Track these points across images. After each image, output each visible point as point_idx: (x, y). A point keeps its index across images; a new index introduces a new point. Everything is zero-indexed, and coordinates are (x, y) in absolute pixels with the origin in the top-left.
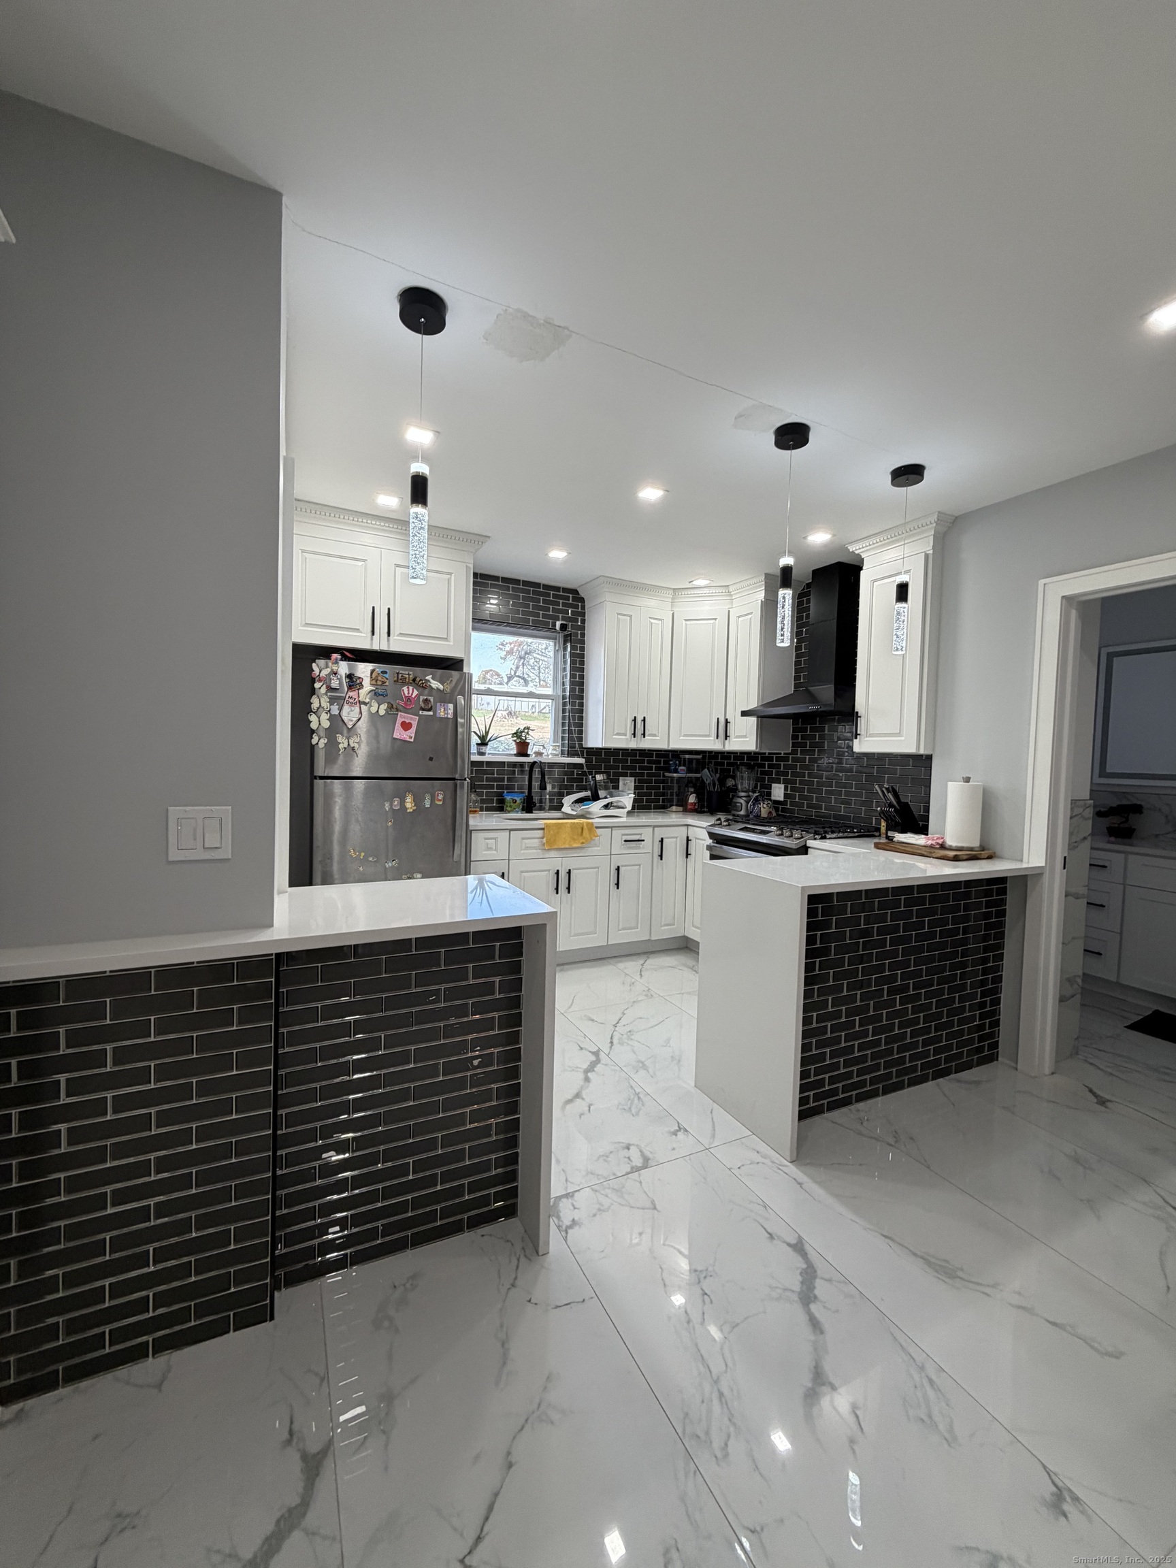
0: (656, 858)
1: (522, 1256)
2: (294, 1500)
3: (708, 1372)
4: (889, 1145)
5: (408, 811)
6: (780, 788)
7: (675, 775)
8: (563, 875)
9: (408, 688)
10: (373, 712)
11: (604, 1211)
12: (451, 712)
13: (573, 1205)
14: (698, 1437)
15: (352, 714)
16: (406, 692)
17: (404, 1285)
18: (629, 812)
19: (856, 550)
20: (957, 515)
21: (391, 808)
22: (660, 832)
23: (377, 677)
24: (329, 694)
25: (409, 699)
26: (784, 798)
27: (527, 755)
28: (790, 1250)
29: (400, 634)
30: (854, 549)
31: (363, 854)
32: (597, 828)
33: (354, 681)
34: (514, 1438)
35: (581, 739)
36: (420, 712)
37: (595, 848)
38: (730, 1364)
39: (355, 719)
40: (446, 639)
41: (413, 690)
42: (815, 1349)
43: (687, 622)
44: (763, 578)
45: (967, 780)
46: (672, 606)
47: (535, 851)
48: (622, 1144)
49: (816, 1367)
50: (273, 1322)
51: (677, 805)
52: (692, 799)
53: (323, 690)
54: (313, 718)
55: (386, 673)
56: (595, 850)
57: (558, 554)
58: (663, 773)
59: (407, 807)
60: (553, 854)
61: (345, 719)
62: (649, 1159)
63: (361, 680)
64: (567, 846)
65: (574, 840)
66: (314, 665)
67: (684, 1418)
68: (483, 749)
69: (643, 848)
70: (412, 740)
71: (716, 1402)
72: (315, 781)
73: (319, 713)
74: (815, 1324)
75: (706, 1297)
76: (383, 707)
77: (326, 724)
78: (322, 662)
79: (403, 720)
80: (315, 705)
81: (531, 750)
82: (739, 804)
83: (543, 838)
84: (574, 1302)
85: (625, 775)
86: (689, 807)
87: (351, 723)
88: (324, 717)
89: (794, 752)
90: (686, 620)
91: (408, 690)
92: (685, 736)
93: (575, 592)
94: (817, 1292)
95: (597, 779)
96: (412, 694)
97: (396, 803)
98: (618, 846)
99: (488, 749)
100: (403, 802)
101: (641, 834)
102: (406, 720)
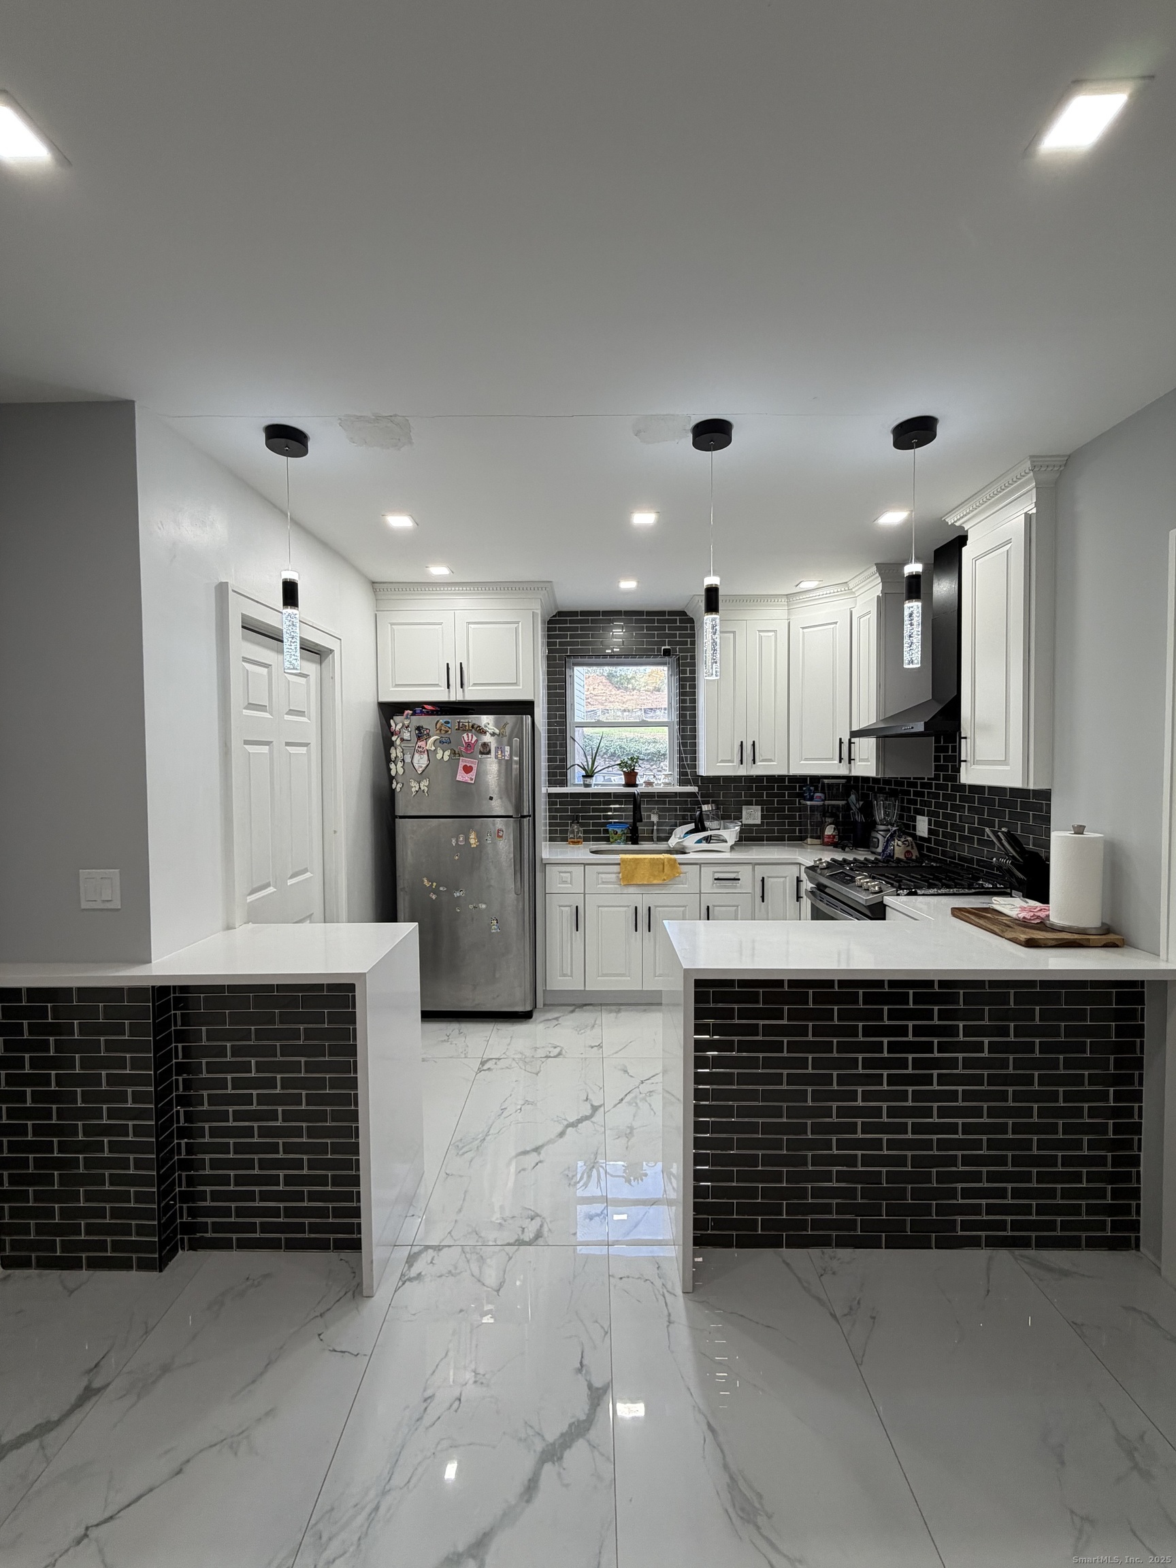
0: (759, 899)
1: (351, 1293)
2: (55, 1417)
3: (388, 1479)
4: (834, 1316)
5: (472, 846)
6: (924, 821)
7: (809, 803)
8: (643, 913)
9: (468, 735)
10: (439, 759)
11: (452, 1275)
12: (507, 754)
13: (433, 1259)
14: (320, 1538)
15: (422, 761)
16: (466, 739)
17: (254, 1280)
18: (732, 848)
19: (955, 522)
20: (1068, 453)
21: (457, 844)
22: (761, 871)
23: (441, 727)
24: (403, 745)
25: (468, 744)
26: (929, 834)
27: (635, 785)
28: (585, 1390)
29: (474, 684)
30: (953, 521)
31: (435, 884)
32: (680, 864)
33: (421, 733)
34: (201, 1451)
35: (694, 767)
36: (480, 756)
37: (682, 886)
38: (411, 1484)
39: (424, 766)
40: (515, 684)
41: (472, 736)
42: (505, 1514)
43: (805, 630)
44: (874, 569)
45: (1079, 830)
46: (789, 614)
47: (612, 886)
48: (530, 1212)
49: (485, 1535)
50: (160, 1273)
51: (811, 837)
52: (829, 831)
53: (398, 742)
54: (392, 766)
55: (448, 723)
56: (681, 887)
57: (628, 585)
58: (799, 800)
59: (471, 842)
60: (632, 890)
61: (416, 766)
62: (541, 1237)
63: (428, 731)
64: (645, 883)
65: (655, 877)
66: (392, 721)
67: (327, 1512)
68: (588, 781)
69: (741, 887)
70: (473, 782)
71: (364, 1514)
72: (396, 819)
73: (396, 762)
74: (531, 1487)
75: (457, 1403)
76: (447, 753)
77: (401, 771)
78: (398, 718)
79: (465, 764)
80: (393, 756)
81: (640, 780)
82: (876, 840)
83: (619, 873)
84: (349, 1352)
85: (750, 803)
86: (826, 840)
87: (421, 769)
88: (400, 764)
89: (937, 777)
90: (803, 628)
91: (468, 737)
92: (806, 759)
93: (682, 613)
94: (567, 1454)
95: (704, 810)
96: (472, 740)
97: (461, 839)
98: (707, 884)
99: (593, 781)
100: (467, 839)
101: (738, 872)
102: (467, 764)
